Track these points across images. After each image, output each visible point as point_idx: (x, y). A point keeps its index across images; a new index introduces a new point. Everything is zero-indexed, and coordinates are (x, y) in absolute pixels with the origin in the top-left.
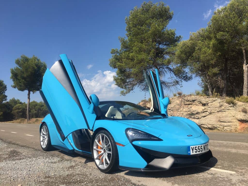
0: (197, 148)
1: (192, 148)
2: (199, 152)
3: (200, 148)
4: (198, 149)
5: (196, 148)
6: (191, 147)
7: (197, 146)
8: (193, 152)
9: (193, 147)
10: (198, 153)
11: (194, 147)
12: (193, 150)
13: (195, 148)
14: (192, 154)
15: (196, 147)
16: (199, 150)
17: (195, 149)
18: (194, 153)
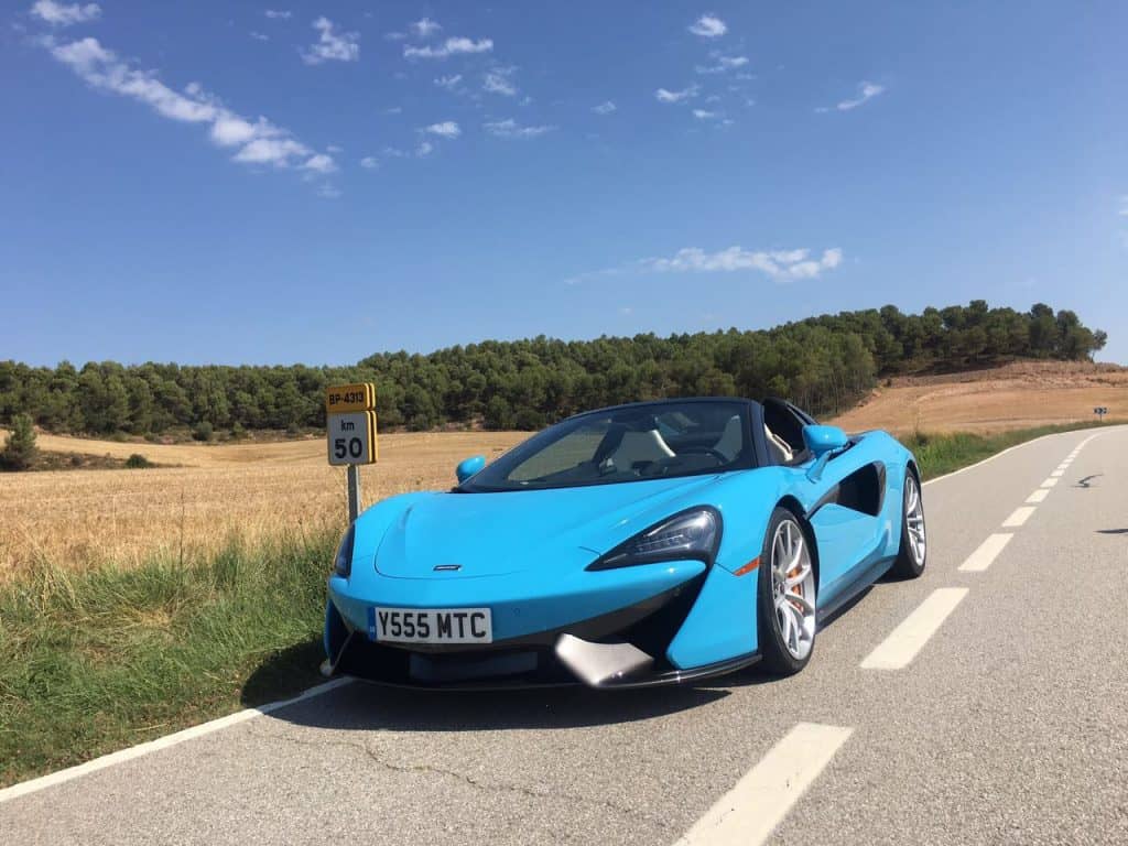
0: (400, 620)
1: (380, 614)
2: (407, 634)
3: (414, 620)
4: (406, 624)
5: (397, 619)
6: (378, 610)
7: (402, 612)
8: (385, 633)
9: (384, 611)
10: (402, 638)
11: (387, 614)
12: (384, 623)
13: (393, 619)
14: (380, 637)
15: (397, 615)
16: (409, 630)
17: (394, 624)
18: (390, 637)
